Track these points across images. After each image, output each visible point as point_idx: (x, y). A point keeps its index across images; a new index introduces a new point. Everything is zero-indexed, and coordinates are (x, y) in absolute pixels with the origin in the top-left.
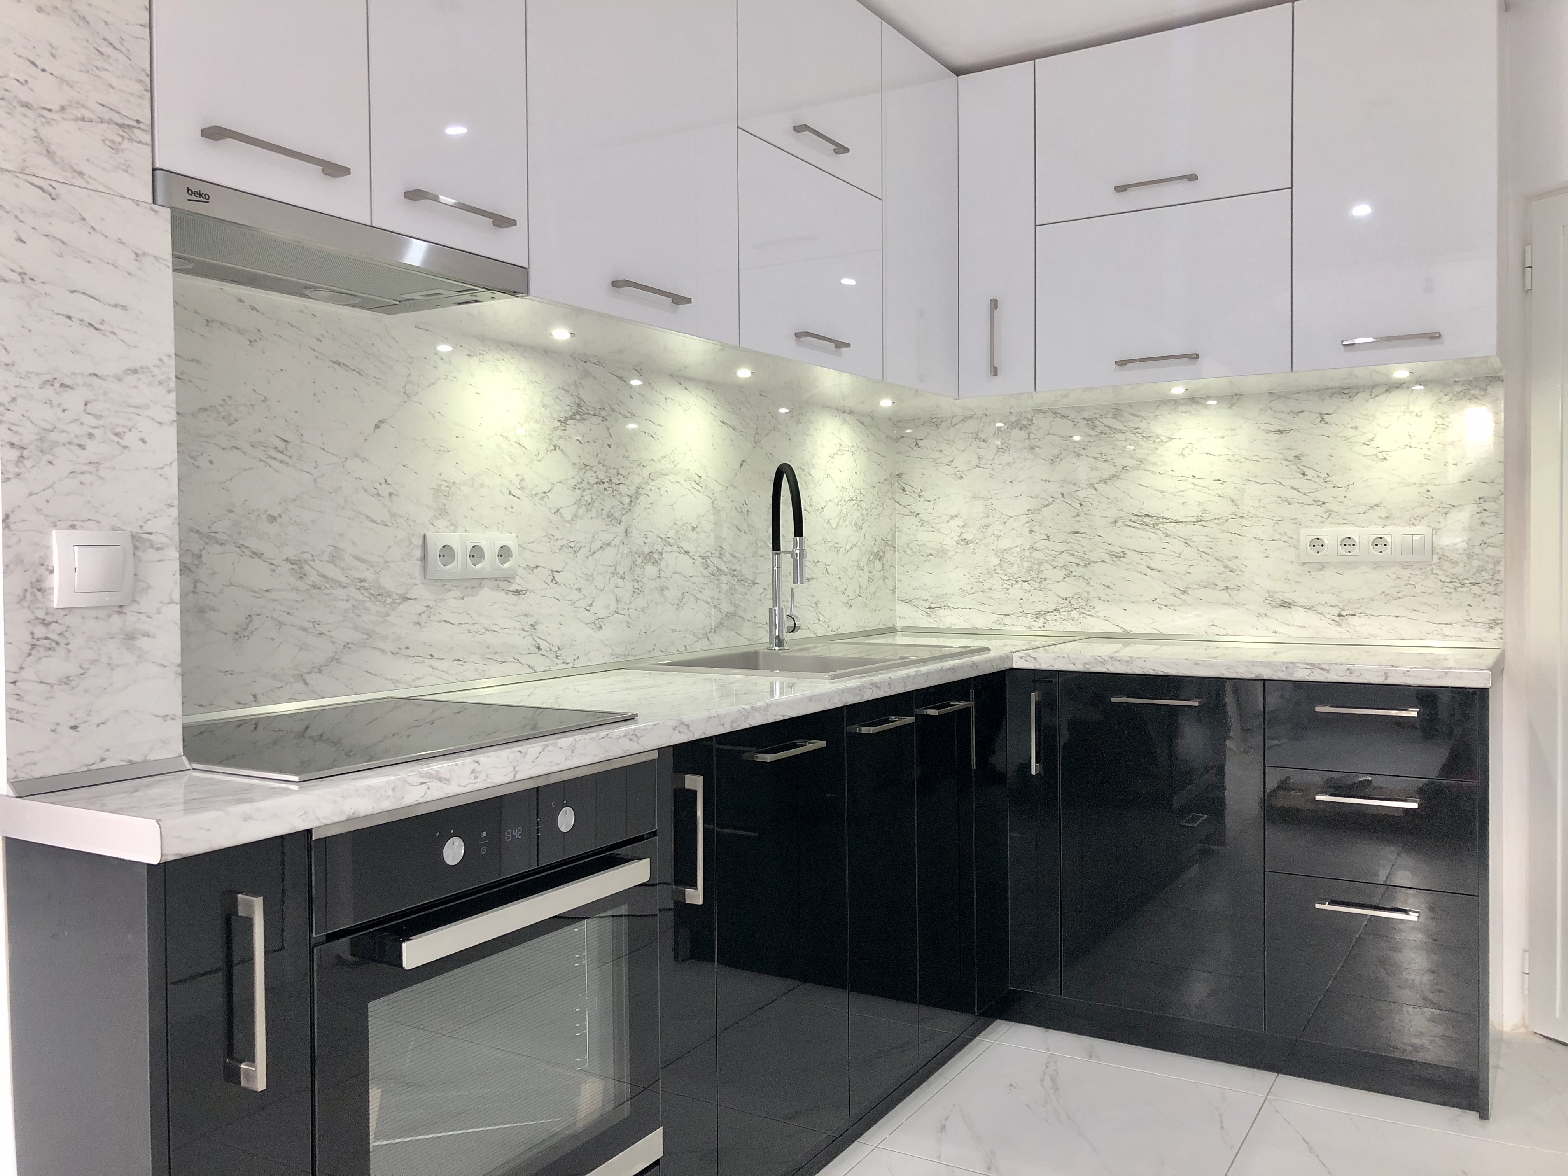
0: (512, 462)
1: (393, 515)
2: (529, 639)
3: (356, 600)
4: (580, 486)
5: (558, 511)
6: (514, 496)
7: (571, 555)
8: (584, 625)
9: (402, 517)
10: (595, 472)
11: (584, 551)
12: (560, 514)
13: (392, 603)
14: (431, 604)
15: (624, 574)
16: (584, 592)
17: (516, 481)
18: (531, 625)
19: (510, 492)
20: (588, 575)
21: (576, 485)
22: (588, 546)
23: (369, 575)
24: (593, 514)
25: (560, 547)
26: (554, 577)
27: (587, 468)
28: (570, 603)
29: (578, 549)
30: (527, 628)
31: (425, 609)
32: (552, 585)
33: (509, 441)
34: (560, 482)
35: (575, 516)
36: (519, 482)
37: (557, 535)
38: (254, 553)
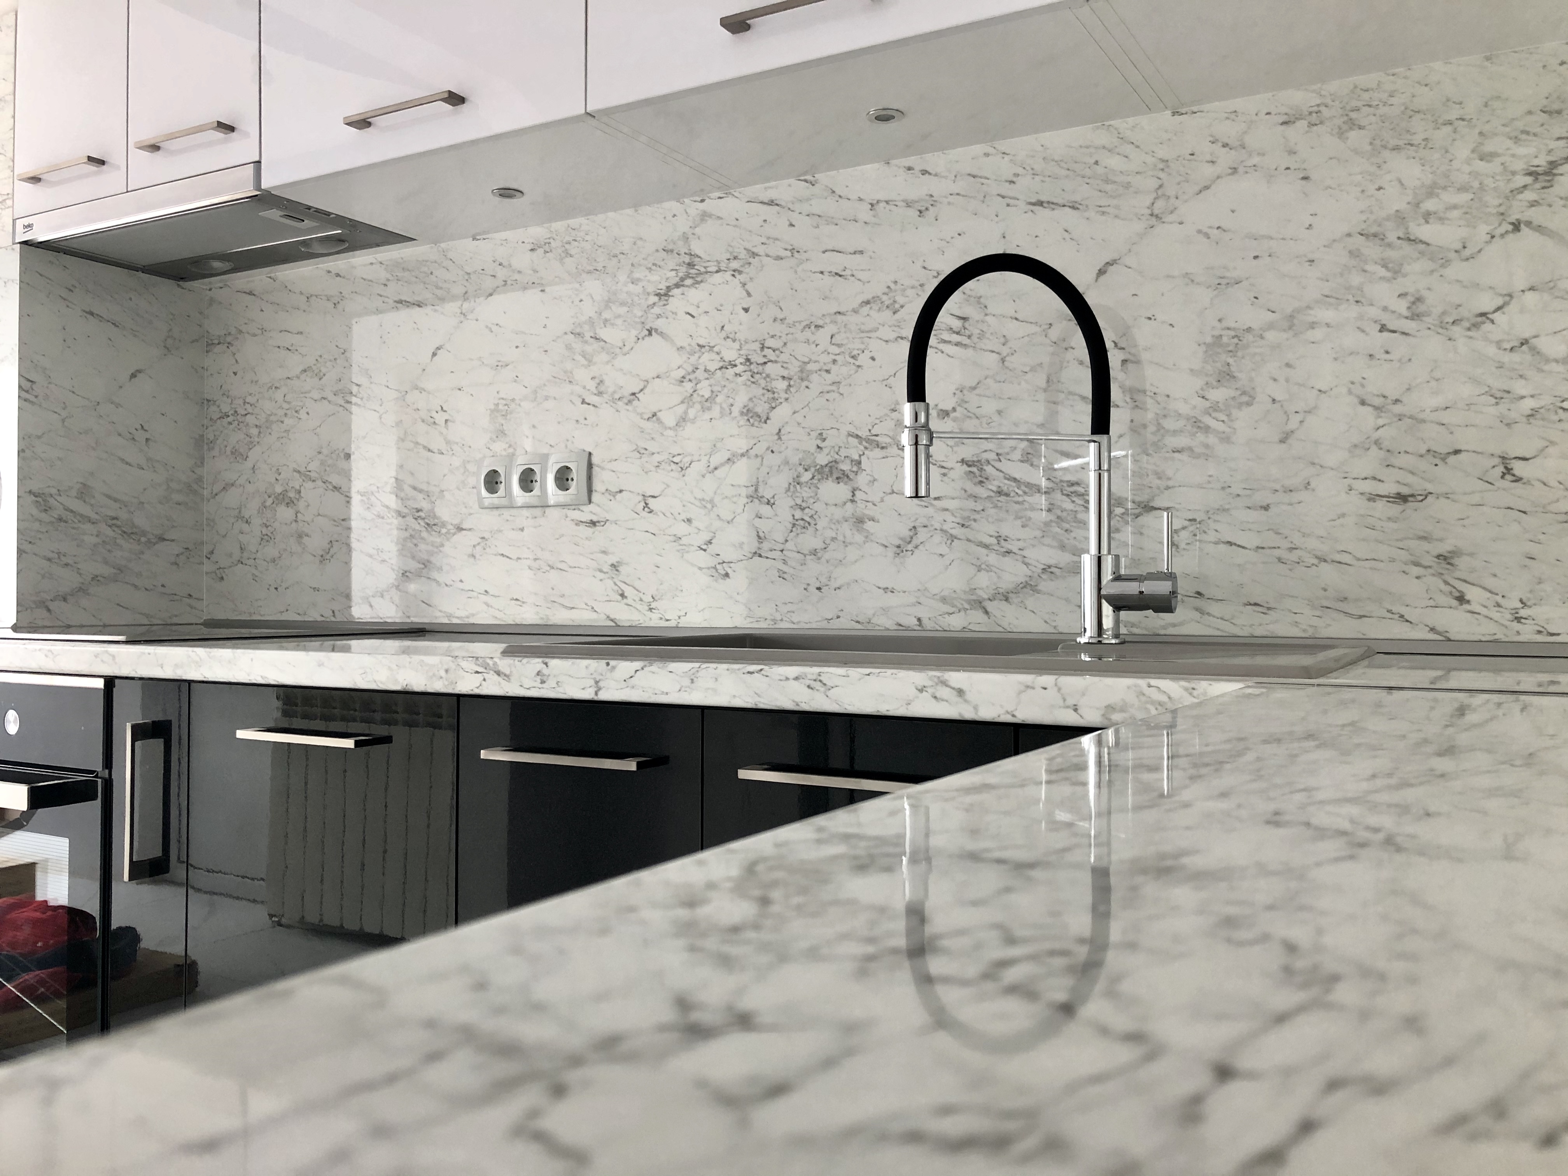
0: (586, 363)
1: (448, 442)
2: (610, 583)
3: (414, 530)
4: (692, 377)
5: (653, 416)
6: (589, 404)
7: (675, 474)
8: (696, 569)
9: (457, 443)
10: (718, 353)
11: (698, 468)
12: (658, 419)
13: (446, 533)
14: (486, 535)
15: (773, 497)
16: (695, 523)
17: (592, 385)
18: (613, 565)
19: (583, 400)
20: (703, 500)
21: (683, 377)
22: (704, 459)
23: (425, 505)
24: (716, 412)
25: (657, 464)
26: (646, 504)
27: (703, 350)
28: (672, 538)
29: (687, 465)
30: (606, 568)
31: (480, 540)
32: (644, 514)
33: (582, 337)
34: (658, 377)
35: (683, 420)
36: (596, 385)
37: (652, 447)
38: (335, 487)
